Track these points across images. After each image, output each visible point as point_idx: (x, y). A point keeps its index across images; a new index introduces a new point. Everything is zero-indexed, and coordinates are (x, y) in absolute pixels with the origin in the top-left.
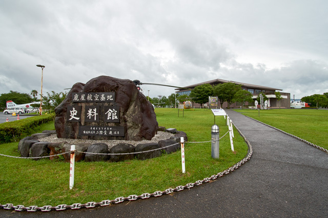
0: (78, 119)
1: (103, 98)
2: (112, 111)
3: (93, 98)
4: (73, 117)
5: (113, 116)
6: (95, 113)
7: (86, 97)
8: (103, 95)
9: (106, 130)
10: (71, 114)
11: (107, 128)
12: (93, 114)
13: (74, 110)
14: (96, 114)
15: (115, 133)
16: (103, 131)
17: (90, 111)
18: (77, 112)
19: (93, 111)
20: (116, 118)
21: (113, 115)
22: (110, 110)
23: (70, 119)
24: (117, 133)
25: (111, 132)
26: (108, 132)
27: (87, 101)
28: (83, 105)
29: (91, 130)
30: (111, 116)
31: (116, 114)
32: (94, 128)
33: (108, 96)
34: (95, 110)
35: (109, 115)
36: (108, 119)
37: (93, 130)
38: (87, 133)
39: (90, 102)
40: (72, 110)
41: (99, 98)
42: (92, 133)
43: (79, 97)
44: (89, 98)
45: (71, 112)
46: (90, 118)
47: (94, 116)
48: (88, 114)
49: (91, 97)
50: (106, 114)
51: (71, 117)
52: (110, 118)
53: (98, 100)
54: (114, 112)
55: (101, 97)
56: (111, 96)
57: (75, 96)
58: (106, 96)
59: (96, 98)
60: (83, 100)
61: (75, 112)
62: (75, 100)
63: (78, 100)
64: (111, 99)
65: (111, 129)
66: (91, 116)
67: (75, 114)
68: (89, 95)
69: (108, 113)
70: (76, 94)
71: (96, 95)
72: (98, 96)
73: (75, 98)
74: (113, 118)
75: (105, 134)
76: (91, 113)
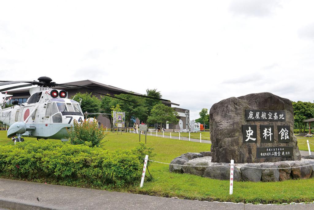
0: (254, 139)
1: (276, 117)
3: (267, 116)
4: (249, 138)
5: (285, 136)
6: (270, 133)
7: (260, 115)
8: (276, 114)
9: (280, 151)
10: (248, 134)
11: (280, 149)
12: (268, 134)
16: (277, 152)
17: (265, 130)
18: (252, 132)
19: (268, 130)
20: (288, 137)
21: (285, 135)
22: (282, 129)
23: (247, 140)
24: (288, 153)
25: (283, 153)
27: (261, 120)
28: (258, 124)
29: (267, 152)
30: (284, 136)
32: (270, 150)
33: (280, 116)
36: (282, 139)
37: (269, 152)
38: (264, 155)
39: (265, 120)
40: (248, 129)
41: (273, 117)
42: (268, 155)
43: (254, 115)
45: (247, 132)
46: (266, 138)
47: (270, 135)
48: (263, 134)
49: (265, 115)
50: (279, 133)
51: (247, 138)
52: (283, 138)
53: (272, 119)
54: (286, 132)
55: (274, 115)
56: (283, 115)
57: (250, 113)
58: (278, 115)
59: (270, 116)
60: (258, 118)
61: (251, 132)
62: (250, 118)
63: (253, 118)
64: (283, 118)
65: (283, 149)
66: (267, 136)
67: (252, 134)
68: (263, 112)
69: (281, 132)
70: (251, 112)
71: (270, 113)
72: (272, 114)
73: (250, 116)
74: (285, 138)
75: (279, 155)
76: (266, 133)
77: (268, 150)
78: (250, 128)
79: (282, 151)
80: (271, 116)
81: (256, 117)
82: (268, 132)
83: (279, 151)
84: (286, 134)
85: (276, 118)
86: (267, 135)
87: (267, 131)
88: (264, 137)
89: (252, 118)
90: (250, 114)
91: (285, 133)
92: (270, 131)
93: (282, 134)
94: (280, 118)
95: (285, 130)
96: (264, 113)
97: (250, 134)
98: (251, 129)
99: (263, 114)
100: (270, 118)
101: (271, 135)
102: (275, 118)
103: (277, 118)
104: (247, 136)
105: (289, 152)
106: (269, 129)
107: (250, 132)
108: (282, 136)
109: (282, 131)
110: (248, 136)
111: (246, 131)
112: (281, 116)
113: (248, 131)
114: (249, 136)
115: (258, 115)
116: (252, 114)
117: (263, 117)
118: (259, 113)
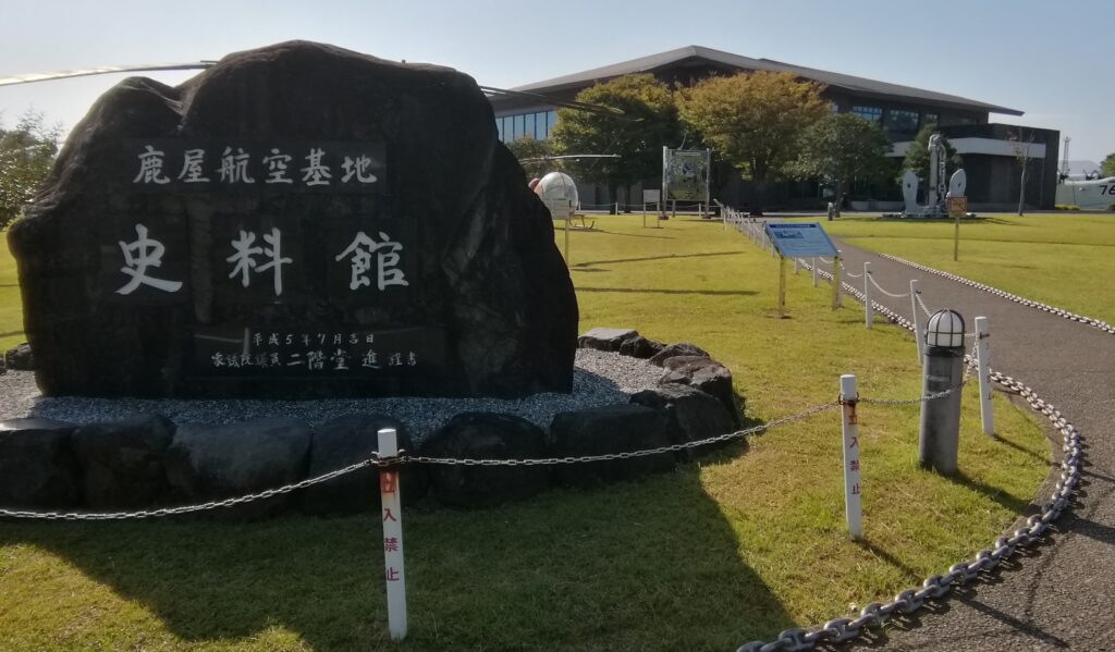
0: (173, 286)
1: (316, 174)
2: (374, 246)
3: (259, 170)
4: (139, 278)
5: (381, 274)
6: (276, 253)
7: (209, 168)
8: (315, 157)
9: (345, 345)
10: (129, 260)
11: (346, 339)
12: (261, 260)
13: (144, 242)
14: (278, 261)
15: (396, 359)
16: (329, 349)
17: (244, 245)
18: (160, 250)
19: (260, 242)
20: (399, 278)
21: (381, 264)
22: (362, 238)
23: (126, 290)
24: (405, 359)
25: (371, 358)
26: (355, 354)
27: (216, 185)
30: (372, 273)
31: (396, 259)
32: (274, 339)
33: (347, 164)
34: (275, 238)
35: (360, 265)
36: (354, 285)
37: (268, 348)
38: (233, 363)
39: (239, 190)
40: (134, 237)
41: (295, 170)
42: (262, 362)
43: (172, 166)
44: (234, 166)
45: (127, 248)
46: (246, 282)
47: (273, 268)
48: (232, 259)
49: (245, 163)
50: (339, 258)
51: (129, 278)
52: (366, 281)
53: (290, 181)
54: (387, 250)
55: (308, 163)
56: (364, 163)
57: (141, 156)
58: (333, 162)
59: (277, 169)
60: (195, 179)
61: (150, 250)
62: (147, 180)
63: (167, 180)
64: (365, 175)
65: (370, 339)
66: (251, 270)
67: (155, 260)
68: (228, 150)
69: (354, 254)
70: (150, 148)
71: (276, 151)
72: (288, 158)
73: (143, 168)
74: (382, 284)
75: (340, 367)
76: (251, 256)
78: (142, 230)
79: (364, 347)
80: (281, 166)
81: (186, 176)
82: (258, 250)
83: (337, 346)
84: (387, 260)
85: (318, 176)
86: (253, 263)
87: (253, 246)
88: (232, 275)
89: (157, 181)
90: (144, 163)
91: (381, 258)
92: (271, 247)
93: (353, 260)
94: (345, 179)
95: (379, 239)
96: (235, 153)
97: (145, 261)
98: (151, 236)
99: (230, 158)
100: (277, 177)
101: (284, 266)
102: (311, 179)
103: (323, 178)
104: (126, 270)
105: (412, 355)
106: (267, 238)
107: (143, 252)
108: (355, 273)
109: (361, 246)
110: (135, 267)
111: (122, 244)
112: (352, 168)
113: (133, 246)
114: (142, 269)
115: (195, 163)
116: (160, 161)
117: (227, 177)
118: (201, 153)
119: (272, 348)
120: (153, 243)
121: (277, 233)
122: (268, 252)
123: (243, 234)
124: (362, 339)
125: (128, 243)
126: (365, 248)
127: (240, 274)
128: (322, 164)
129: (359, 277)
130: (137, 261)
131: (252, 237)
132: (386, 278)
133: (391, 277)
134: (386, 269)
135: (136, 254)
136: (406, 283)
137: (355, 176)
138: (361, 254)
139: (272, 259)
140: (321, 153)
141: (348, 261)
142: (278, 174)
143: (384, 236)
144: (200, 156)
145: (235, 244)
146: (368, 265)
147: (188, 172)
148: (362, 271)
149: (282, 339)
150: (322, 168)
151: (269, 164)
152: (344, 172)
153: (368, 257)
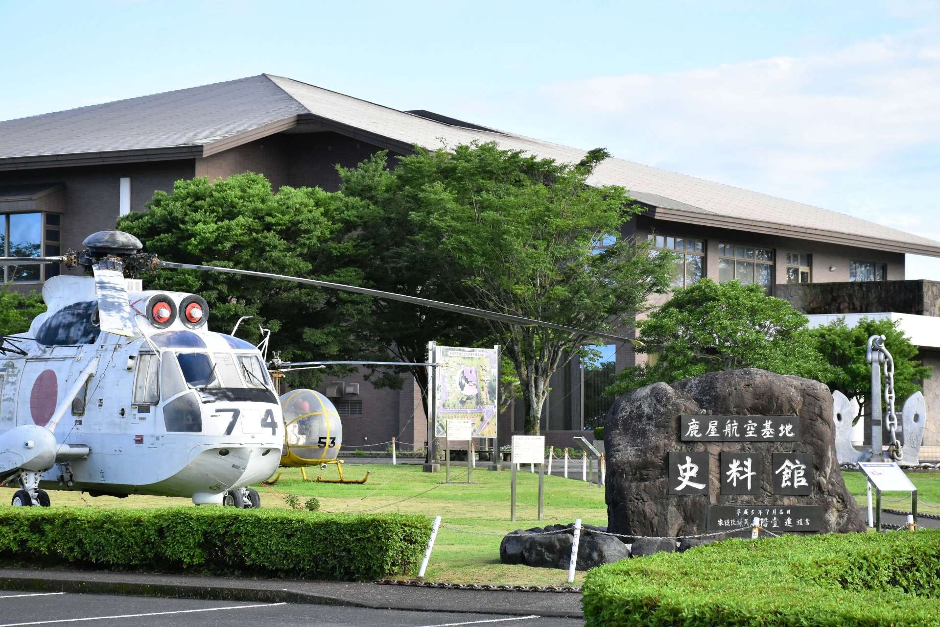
0: (701, 486)
1: (768, 431)
2: (793, 467)
3: (742, 431)
4: (686, 482)
5: (796, 480)
6: (749, 470)
7: (720, 428)
8: (768, 424)
9: (778, 516)
10: (682, 473)
11: (778, 512)
12: (742, 473)
13: (689, 465)
14: (749, 474)
15: (800, 522)
16: (770, 517)
17: (734, 466)
18: (696, 469)
19: (742, 465)
20: (804, 482)
21: (796, 475)
22: (787, 463)
23: (679, 488)
24: (804, 522)
25: (789, 522)
26: (782, 519)
27: (722, 439)
28: (715, 449)
29: (736, 518)
30: (792, 480)
31: (802, 473)
32: (746, 512)
33: (782, 428)
34: (748, 463)
35: (786, 476)
36: (783, 485)
38: (727, 523)
39: (733, 440)
40: (685, 462)
41: (758, 430)
42: (740, 524)
43: (703, 429)
44: (731, 429)
45: (681, 468)
46: (735, 484)
47: (747, 477)
48: (728, 473)
49: (736, 427)
50: (777, 472)
51: (681, 482)
52: (789, 483)
53: (755, 436)
54: (798, 468)
55: (764, 428)
56: (789, 427)
57: (690, 424)
58: (776, 427)
59: (750, 430)
60: (713, 435)
61: (691, 468)
62: (691, 435)
63: (700, 435)
64: (789, 433)
65: (789, 512)
66: (737, 478)
67: (693, 473)
68: (728, 422)
69: (783, 470)
70: (693, 420)
71: (750, 421)
72: (756, 425)
73: (690, 429)
74: (796, 485)
75: (775, 526)
76: (738, 471)
77: (742, 511)
78: (688, 459)
79: (786, 516)
80: (752, 428)
81: (709, 433)
82: (741, 469)
83: (774, 515)
84: (799, 473)
85: (768, 433)
86: (738, 475)
87: (738, 467)
88: (728, 481)
89: (696, 436)
90: (691, 427)
91: (796, 472)
92: (747, 467)
93: (784, 473)
94: (781, 435)
95: (795, 463)
96: (732, 422)
97: (689, 474)
98: (692, 462)
99: (729, 425)
100: (750, 434)
101: (752, 476)
102: (765, 435)
103: (771, 434)
104: (679, 478)
105: (807, 520)
106: (745, 462)
107: (688, 469)
108: (784, 479)
109: (787, 466)
110: (684, 477)
111: (679, 466)
112: (784, 429)
113: (684, 467)
114: (687, 478)
115: (713, 427)
116: (698, 426)
117: (728, 433)
118: (716, 423)
119: (746, 516)
120: (692, 465)
121: (750, 460)
122: (745, 470)
123: (734, 461)
124: (785, 511)
125: (682, 465)
126: (789, 467)
127: (732, 480)
128: (771, 427)
129: (786, 482)
130: (685, 474)
131: (738, 463)
132: (798, 482)
133: (800, 481)
134: (798, 477)
135: (685, 471)
136: (807, 484)
137: (785, 433)
138: (787, 470)
139: (747, 473)
140: (770, 423)
141: (781, 474)
142: (750, 432)
143: (797, 461)
144: (716, 424)
145: (730, 466)
146: (790, 475)
147: (710, 431)
148: (787, 479)
149: (749, 512)
150: (771, 430)
151: (747, 427)
152: (780, 432)
153: (790, 472)
